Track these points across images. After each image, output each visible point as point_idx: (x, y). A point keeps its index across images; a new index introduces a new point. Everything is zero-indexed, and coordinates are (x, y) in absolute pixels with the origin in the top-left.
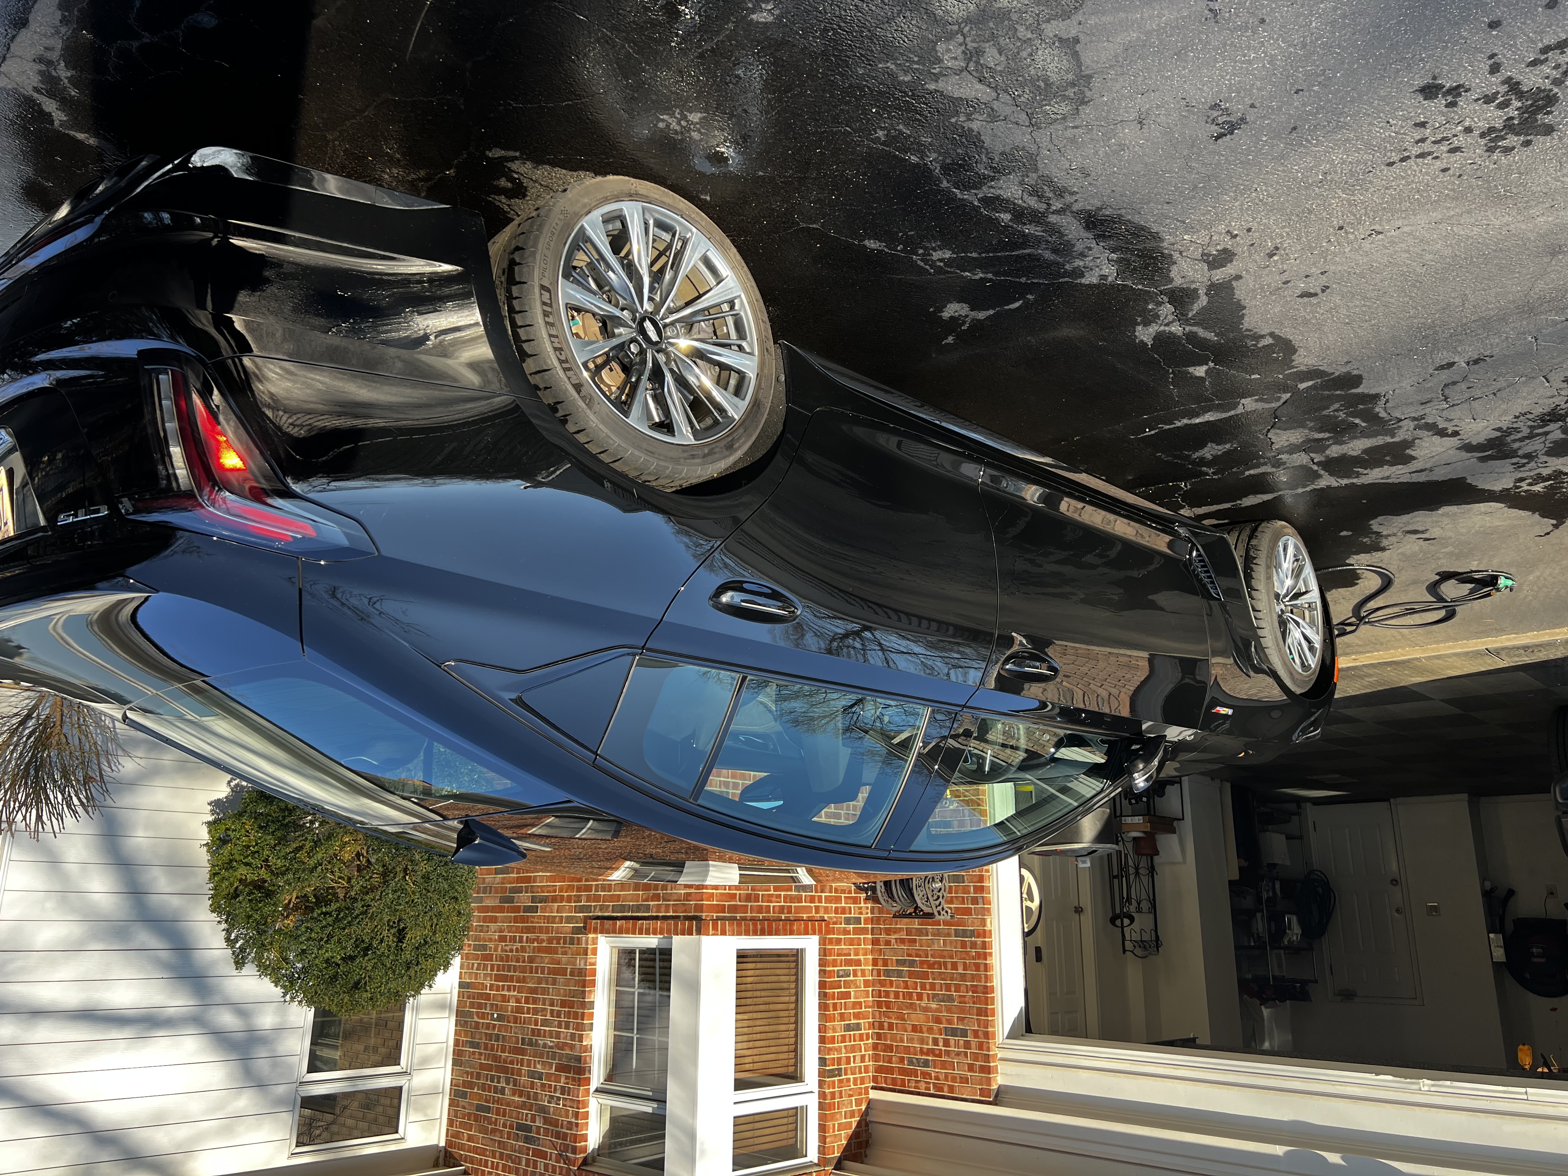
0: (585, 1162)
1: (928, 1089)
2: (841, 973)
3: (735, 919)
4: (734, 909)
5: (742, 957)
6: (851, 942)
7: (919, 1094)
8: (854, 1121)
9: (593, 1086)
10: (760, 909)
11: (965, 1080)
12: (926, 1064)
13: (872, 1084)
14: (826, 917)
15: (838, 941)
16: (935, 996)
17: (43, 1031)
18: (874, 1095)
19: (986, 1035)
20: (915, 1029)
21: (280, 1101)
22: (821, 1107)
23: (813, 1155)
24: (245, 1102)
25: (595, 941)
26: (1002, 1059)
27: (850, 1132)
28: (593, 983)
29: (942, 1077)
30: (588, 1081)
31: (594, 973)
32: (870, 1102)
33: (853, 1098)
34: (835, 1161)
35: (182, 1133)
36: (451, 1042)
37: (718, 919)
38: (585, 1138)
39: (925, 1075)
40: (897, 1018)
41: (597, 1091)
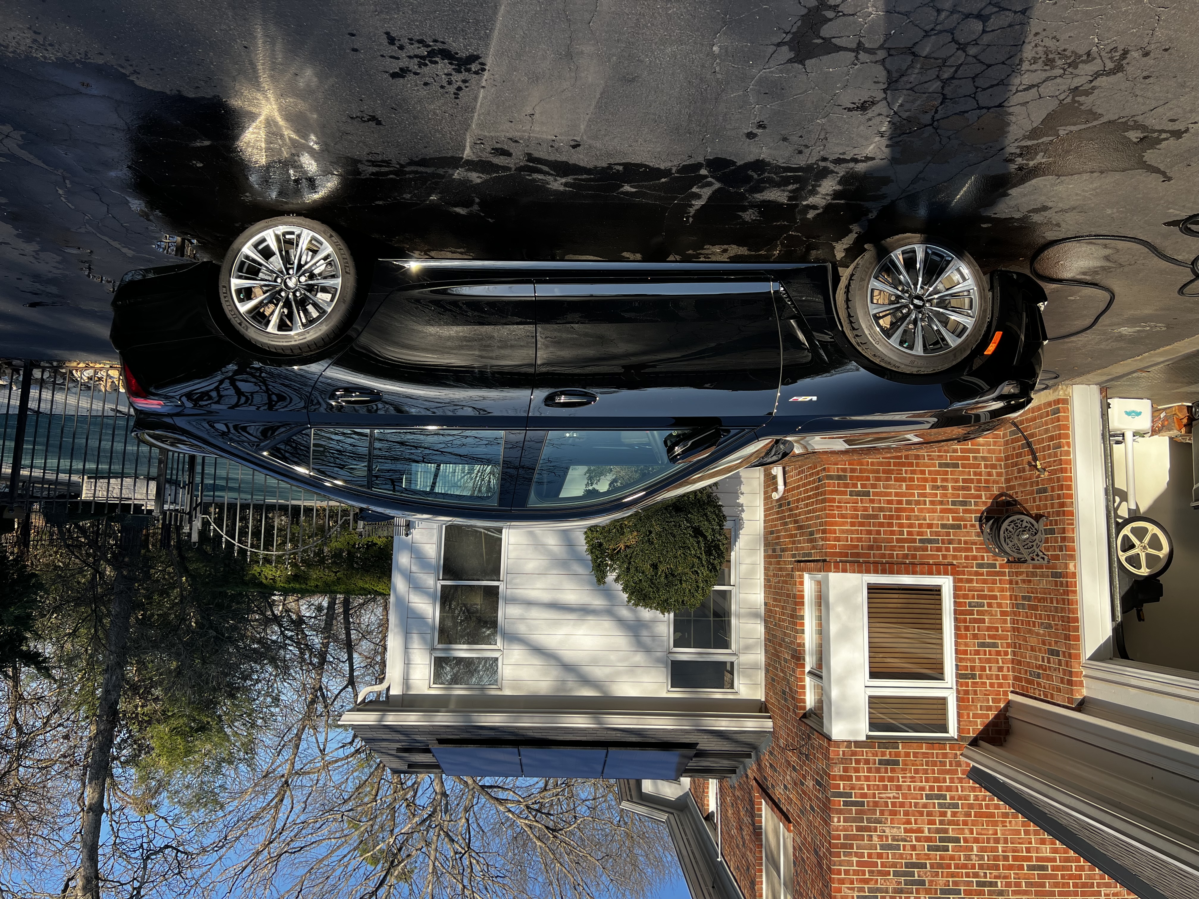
0: (805, 716)
1: (1040, 695)
2: (973, 604)
3: (858, 562)
4: (858, 555)
5: (872, 589)
6: (985, 582)
7: (1036, 699)
8: (992, 714)
9: (807, 669)
10: (883, 556)
11: (1059, 690)
12: (1039, 676)
13: (1011, 689)
14: (955, 562)
15: (970, 581)
16: (1042, 623)
17: (535, 613)
18: (1011, 697)
19: (1072, 656)
20: (1033, 649)
21: (658, 660)
22: (959, 699)
23: (953, 731)
24: (639, 658)
25: (801, 577)
26: (1085, 676)
27: (987, 721)
28: (802, 604)
29: (1047, 686)
30: (803, 666)
31: (802, 597)
32: (1009, 703)
33: (990, 697)
34: (970, 740)
35: (607, 670)
36: (763, 638)
37: (841, 561)
38: (804, 701)
39: (1039, 684)
40: (1023, 641)
41: (809, 672)
